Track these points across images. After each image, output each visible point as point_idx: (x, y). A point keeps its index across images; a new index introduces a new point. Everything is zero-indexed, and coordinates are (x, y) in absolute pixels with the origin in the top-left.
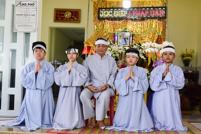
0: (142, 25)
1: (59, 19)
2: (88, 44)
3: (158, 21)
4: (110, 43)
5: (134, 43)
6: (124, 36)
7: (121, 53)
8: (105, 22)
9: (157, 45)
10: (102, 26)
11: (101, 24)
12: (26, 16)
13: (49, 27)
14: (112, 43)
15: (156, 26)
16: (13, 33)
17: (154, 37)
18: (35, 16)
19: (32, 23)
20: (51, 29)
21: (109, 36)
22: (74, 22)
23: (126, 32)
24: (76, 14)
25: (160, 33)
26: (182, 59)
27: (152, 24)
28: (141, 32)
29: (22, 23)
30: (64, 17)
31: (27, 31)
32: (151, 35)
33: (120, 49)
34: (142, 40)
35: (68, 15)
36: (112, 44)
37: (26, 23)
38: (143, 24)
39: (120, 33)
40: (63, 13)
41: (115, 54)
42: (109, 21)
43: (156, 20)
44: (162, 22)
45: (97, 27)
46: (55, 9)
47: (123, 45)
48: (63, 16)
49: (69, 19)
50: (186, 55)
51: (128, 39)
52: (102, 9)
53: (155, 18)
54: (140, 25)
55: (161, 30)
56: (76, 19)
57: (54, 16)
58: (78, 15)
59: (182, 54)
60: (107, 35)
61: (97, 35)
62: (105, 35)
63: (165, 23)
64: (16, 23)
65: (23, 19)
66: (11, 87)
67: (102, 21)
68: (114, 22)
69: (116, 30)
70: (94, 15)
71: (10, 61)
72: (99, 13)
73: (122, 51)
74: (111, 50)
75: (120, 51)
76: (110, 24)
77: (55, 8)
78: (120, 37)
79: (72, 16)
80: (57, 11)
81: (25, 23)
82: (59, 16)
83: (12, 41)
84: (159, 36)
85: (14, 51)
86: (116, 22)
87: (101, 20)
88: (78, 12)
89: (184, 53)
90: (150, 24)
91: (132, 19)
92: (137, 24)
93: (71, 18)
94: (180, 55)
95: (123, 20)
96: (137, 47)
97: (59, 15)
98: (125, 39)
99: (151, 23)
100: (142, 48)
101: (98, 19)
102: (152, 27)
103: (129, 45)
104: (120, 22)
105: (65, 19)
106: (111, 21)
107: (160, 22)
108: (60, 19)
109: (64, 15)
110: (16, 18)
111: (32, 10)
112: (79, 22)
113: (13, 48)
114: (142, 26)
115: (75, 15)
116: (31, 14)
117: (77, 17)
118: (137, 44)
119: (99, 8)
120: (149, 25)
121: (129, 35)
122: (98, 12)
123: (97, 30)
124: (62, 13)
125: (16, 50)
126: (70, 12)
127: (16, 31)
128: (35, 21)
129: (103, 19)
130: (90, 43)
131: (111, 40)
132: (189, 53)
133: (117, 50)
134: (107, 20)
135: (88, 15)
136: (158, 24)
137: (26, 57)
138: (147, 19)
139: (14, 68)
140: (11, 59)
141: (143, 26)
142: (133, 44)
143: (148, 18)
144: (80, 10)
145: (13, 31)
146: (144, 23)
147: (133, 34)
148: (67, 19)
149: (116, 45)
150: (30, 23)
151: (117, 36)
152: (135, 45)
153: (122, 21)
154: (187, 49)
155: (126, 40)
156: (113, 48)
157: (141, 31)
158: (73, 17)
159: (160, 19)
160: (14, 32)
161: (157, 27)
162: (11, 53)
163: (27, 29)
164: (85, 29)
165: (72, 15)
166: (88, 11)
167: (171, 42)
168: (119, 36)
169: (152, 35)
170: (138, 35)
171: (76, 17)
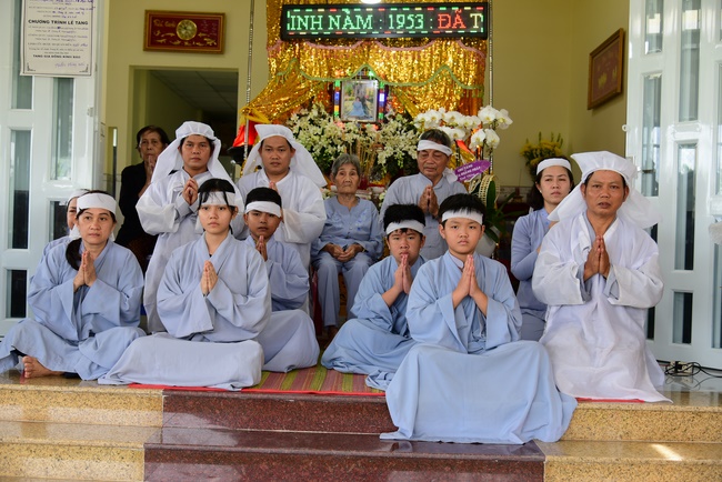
0: (414, 59)
1: (161, 41)
2: (251, 114)
3: (462, 45)
4: (319, 113)
5: (391, 112)
6: (362, 90)
7: (350, 142)
8: (301, 47)
9: (460, 119)
10: (293, 62)
11: (290, 54)
12: (60, 25)
13: (131, 67)
14: (323, 111)
15: (458, 62)
16: (19, 77)
17: (451, 95)
18: (88, 26)
19: (79, 47)
20: (137, 72)
21: (316, 91)
22: (205, 53)
23: (367, 78)
24: (210, 29)
25: (469, 84)
26: (528, 163)
27: (444, 54)
28: (412, 80)
29: (47, 47)
30: (176, 38)
31: (64, 72)
32: (443, 89)
33: (349, 132)
34: (415, 103)
35: (187, 30)
36: (324, 117)
37: (60, 47)
38: (419, 57)
39: (349, 81)
40: (173, 25)
41: (332, 144)
42: (313, 45)
43: (458, 44)
44: (473, 50)
45: (278, 63)
46: (147, 12)
47: (359, 118)
48: (172, 35)
49: (190, 41)
50: (538, 152)
51: (372, 101)
52: (291, 7)
53: (454, 37)
54: (410, 59)
55: (472, 73)
56: (210, 43)
57: (145, 33)
58: (217, 32)
59: (527, 149)
60: (308, 89)
61: (277, 88)
62: (303, 87)
63: (485, 51)
64: (27, 47)
65: (50, 33)
66: (14, 247)
67: (294, 46)
68: (329, 48)
69: (337, 73)
70: (270, 26)
71: (12, 170)
72: (284, 21)
73: (355, 136)
74: (323, 134)
75: (349, 138)
76: (316, 55)
77: (148, 8)
78: (349, 93)
79: (198, 33)
80: (154, 19)
81: (55, 47)
82: (159, 32)
83: (15, 104)
84: (465, 90)
85: (22, 137)
86: (335, 48)
87: (290, 41)
88: (217, 22)
89: (534, 146)
90: (440, 55)
91: (383, 41)
92: (401, 56)
93: (197, 39)
94: (522, 150)
95: (359, 43)
96: (400, 125)
97: (161, 30)
98: (363, 100)
99: (441, 52)
100: (417, 126)
101: (282, 39)
102: (446, 65)
103: (374, 120)
104: (350, 49)
105: (179, 42)
106: (322, 47)
107: (469, 48)
108: (163, 44)
109: (174, 30)
110: (29, 31)
111: (78, 7)
112: (221, 52)
113: (21, 125)
114: (416, 62)
115: (210, 31)
116: (75, 20)
117: (216, 38)
118: (399, 117)
119: (283, 6)
120: (435, 58)
121: (376, 87)
122: (282, 17)
123: (280, 74)
124: (168, 25)
125: (29, 132)
126: (194, 21)
127: (27, 73)
128: (87, 41)
129: (298, 38)
130: (256, 112)
131: (321, 105)
132: (549, 147)
133: (339, 134)
134: (309, 43)
135: (252, 26)
136: (462, 56)
137: (62, 156)
138: (430, 41)
139: (23, 189)
140: (13, 163)
141: (419, 60)
142: (387, 116)
143: (432, 37)
144: (223, 14)
145: (19, 72)
146: (419, 52)
147: (387, 87)
148: (183, 41)
149: (338, 119)
150: (72, 47)
151: (340, 92)
152: (394, 118)
153: (354, 47)
154: (540, 134)
155: (368, 103)
156: (328, 128)
157: (412, 77)
158: (203, 37)
159: (468, 39)
160: (21, 74)
161: (461, 64)
162: (13, 145)
163: (62, 65)
164: (237, 73)
165: (199, 29)
166: (252, 13)
167: (503, 111)
168: (346, 90)
169: (446, 90)
170: (404, 88)
171: (212, 38)
